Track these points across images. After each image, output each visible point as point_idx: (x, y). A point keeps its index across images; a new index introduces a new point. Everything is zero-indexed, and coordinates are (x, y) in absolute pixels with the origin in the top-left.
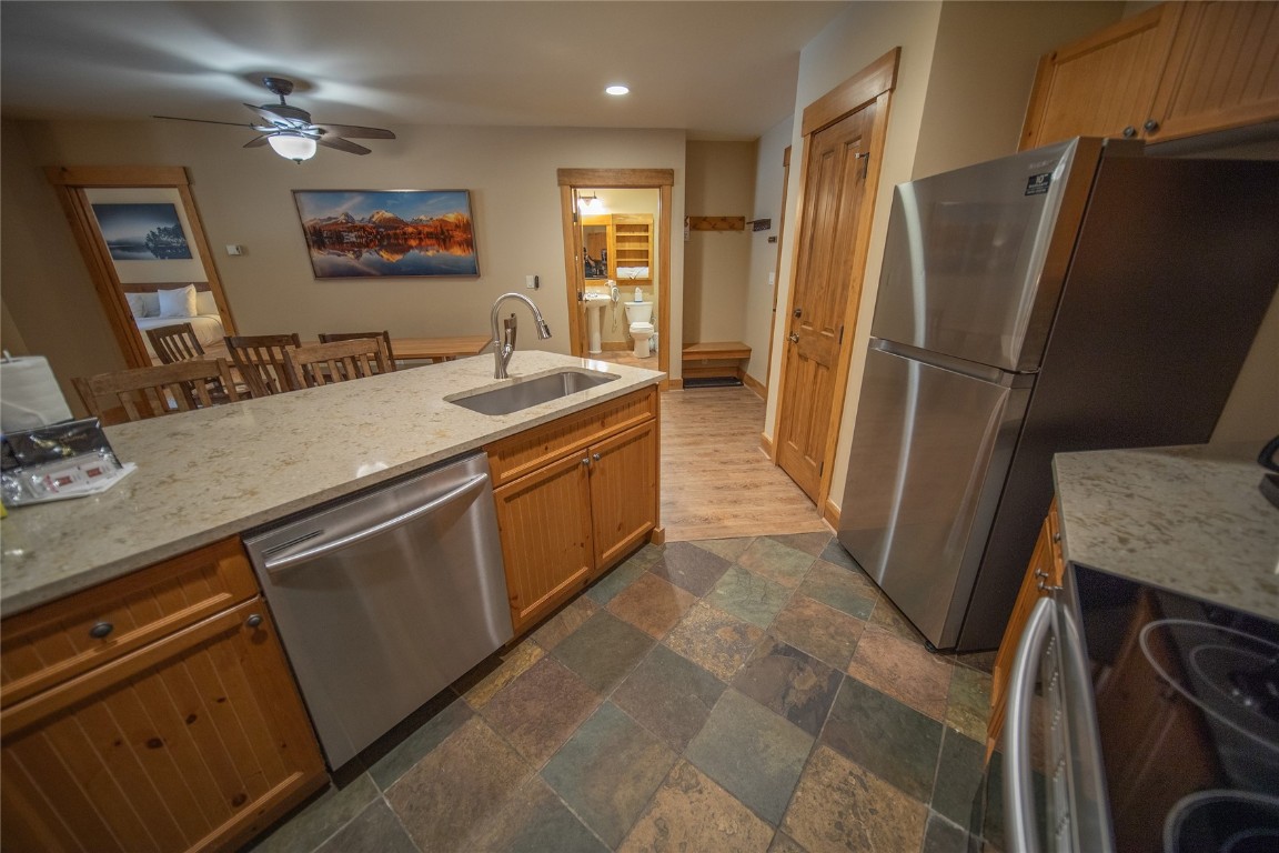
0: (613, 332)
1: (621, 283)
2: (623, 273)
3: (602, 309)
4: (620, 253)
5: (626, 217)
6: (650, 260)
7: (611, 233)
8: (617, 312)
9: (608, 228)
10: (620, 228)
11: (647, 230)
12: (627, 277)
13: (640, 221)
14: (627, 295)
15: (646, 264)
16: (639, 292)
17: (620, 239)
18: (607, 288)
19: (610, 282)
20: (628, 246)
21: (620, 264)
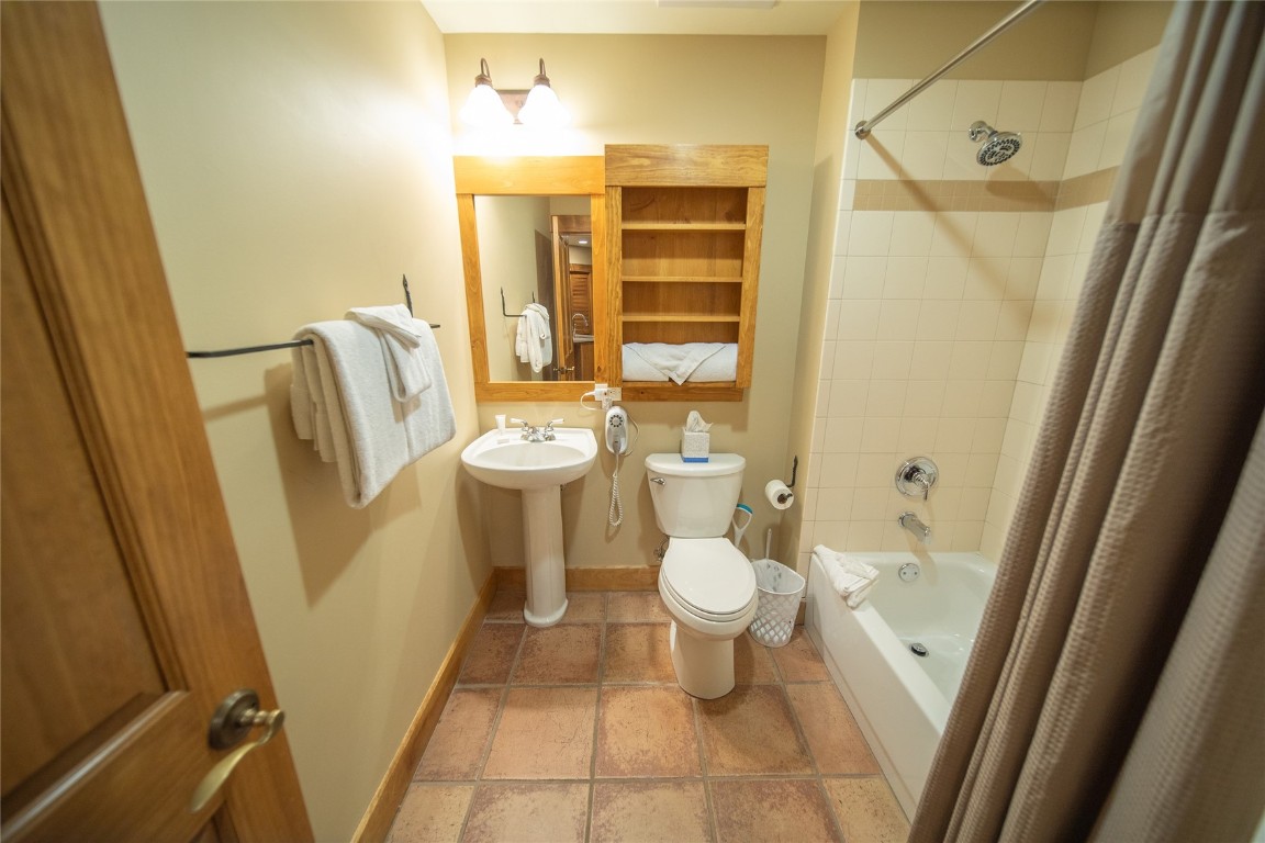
0: (609, 539)
1: (637, 393)
2: (645, 361)
3: (571, 491)
4: (637, 294)
5: (660, 157)
6: (744, 319)
7: (604, 217)
8: (622, 486)
9: (594, 202)
10: (637, 199)
11: (740, 213)
12: (659, 377)
13: (718, 173)
14: (658, 432)
15: (731, 334)
16: (697, 428)
17: (635, 244)
18: (589, 408)
19: (600, 389)
20: (666, 270)
21: (633, 333)
